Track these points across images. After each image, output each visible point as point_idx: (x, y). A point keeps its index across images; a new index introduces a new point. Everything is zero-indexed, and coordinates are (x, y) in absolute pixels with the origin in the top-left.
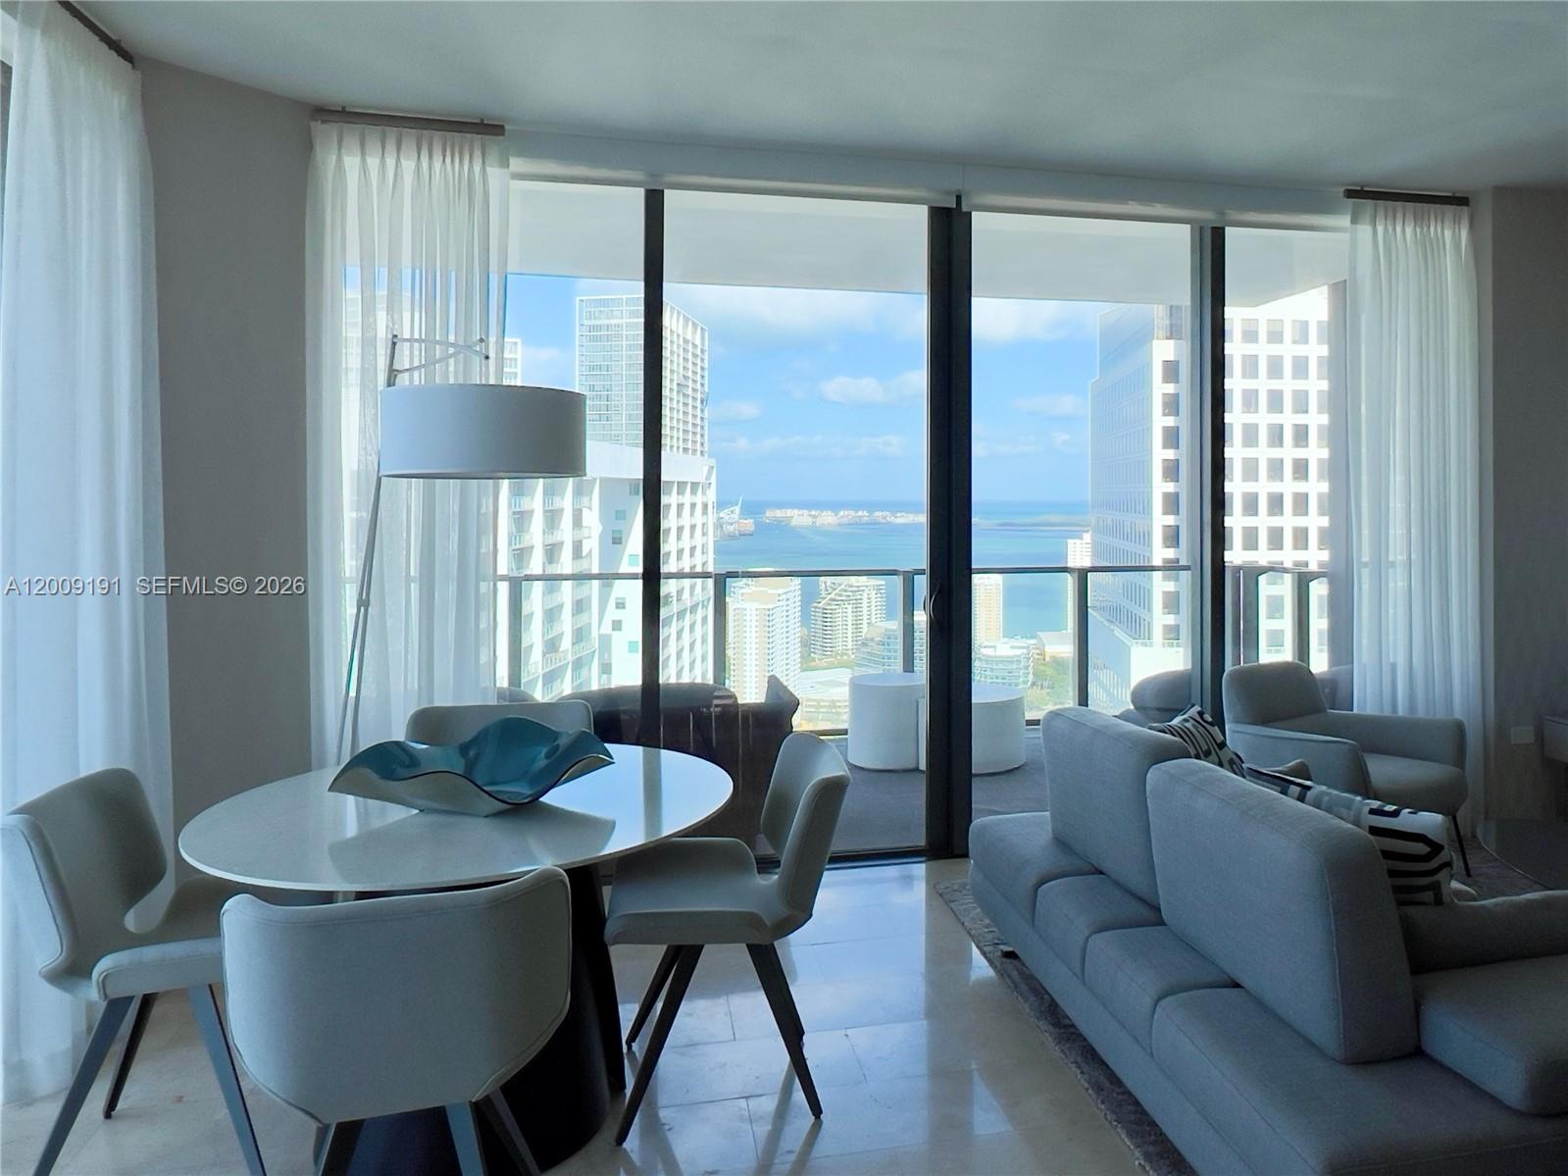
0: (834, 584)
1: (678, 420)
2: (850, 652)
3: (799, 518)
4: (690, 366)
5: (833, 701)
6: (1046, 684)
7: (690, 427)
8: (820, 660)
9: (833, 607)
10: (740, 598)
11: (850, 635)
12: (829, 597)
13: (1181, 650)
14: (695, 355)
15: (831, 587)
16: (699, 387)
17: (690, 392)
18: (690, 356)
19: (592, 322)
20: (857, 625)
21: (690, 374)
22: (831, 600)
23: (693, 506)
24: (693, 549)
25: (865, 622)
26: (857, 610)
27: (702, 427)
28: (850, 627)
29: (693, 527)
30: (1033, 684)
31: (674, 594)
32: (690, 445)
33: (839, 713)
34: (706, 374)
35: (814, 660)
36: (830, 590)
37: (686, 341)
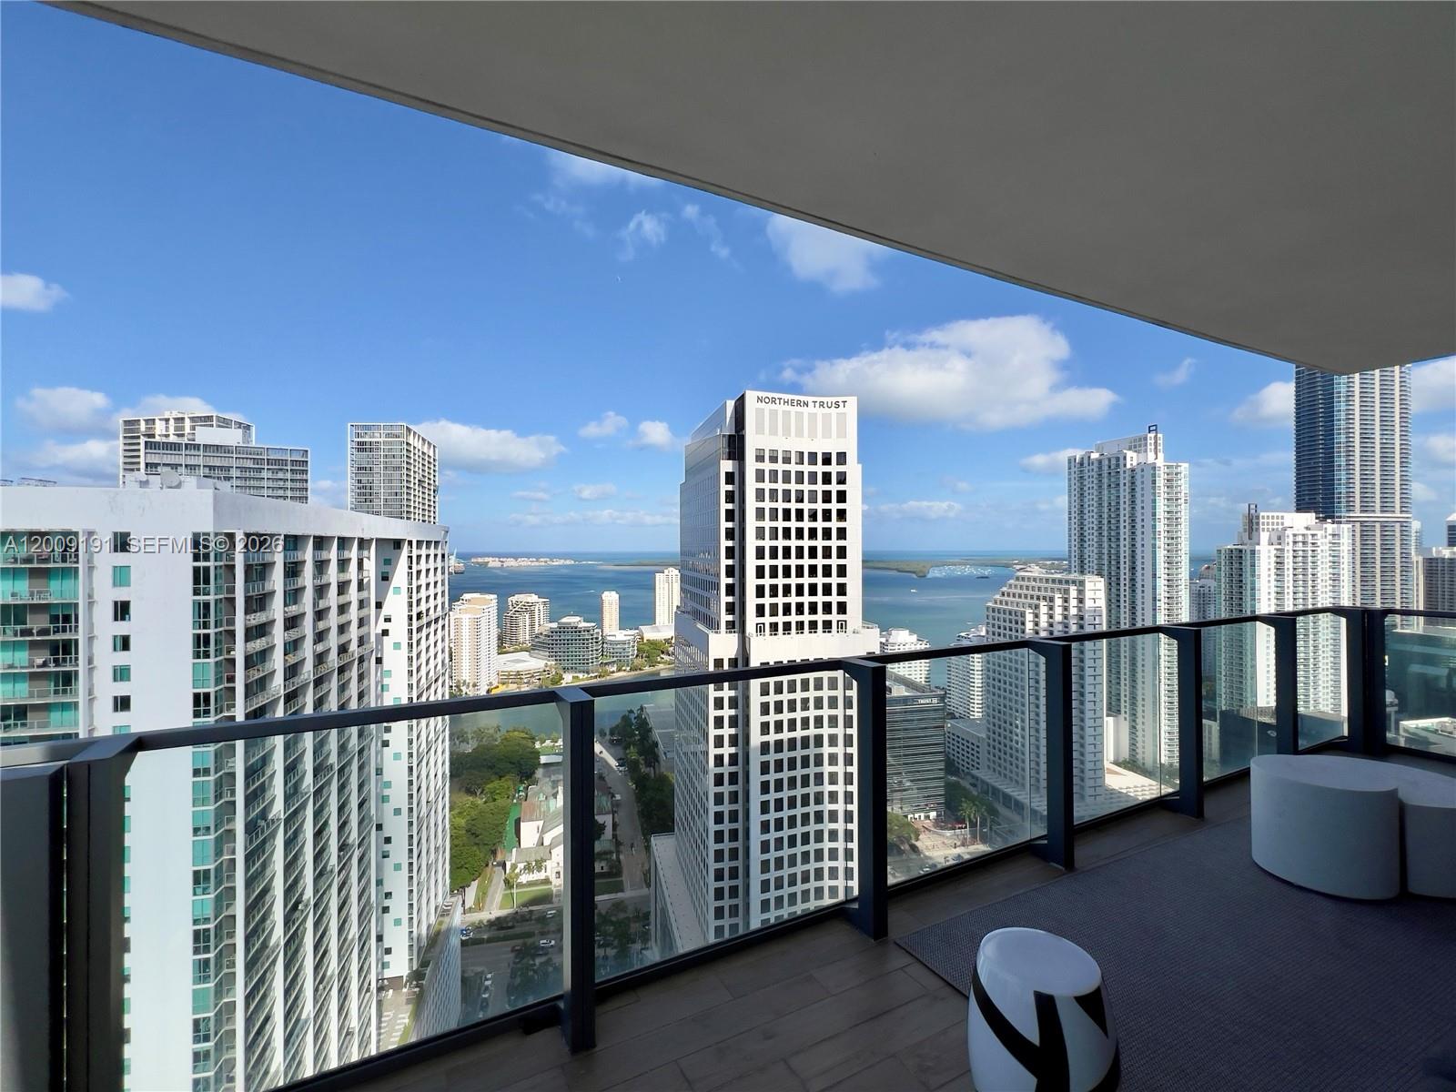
0: (518, 602)
1: (419, 503)
2: (529, 642)
3: (493, 563)
4: (426, 469)
5: (518, 672)
6: (644, 655)
7: (426, 507)
8: (509, 647)
9: (517, 616)
11: (527, 632)
12: (514, 610)
13: (736, 635)
14: (429, 462)
15: (515, 604)
16: (432, 482)
17: (426, 485)
18: (426, 463)
19: (360, 440)
20: (532, 625)
21: (426, 474)
23: (436, 555)
24: (436, 583)
25: (537, 624)
26: (532, 617)
27: (434, 507)
28: (527, 627)
29: (436, 569)
30: (637, 656)
31: (424, 612)
32: (426, 518)
33: (521, 678)
34: (437, 474)
35: (505, 647)
36: (515, 606)
37: (423, 453)
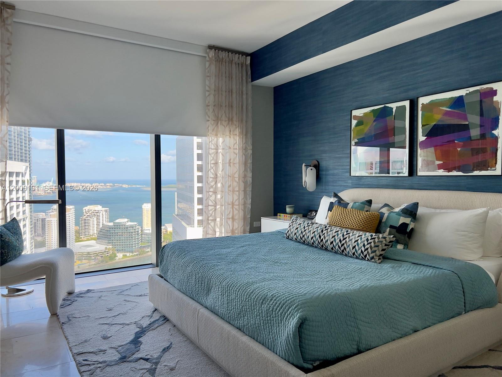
0: (89, 210)
2: (96, 234)
5: (88, 252)
8: (84, 238)
9: (89, 218)
10: (49, 216)
11: (95, 228)
12: (87, 215)
15: (87, 211)
20: (98, 225)
22: (87, 216)
25: (101, 223)
26: (98, 219)
28: (95, 225)
35: (81, 238)
36: (87, 212)
